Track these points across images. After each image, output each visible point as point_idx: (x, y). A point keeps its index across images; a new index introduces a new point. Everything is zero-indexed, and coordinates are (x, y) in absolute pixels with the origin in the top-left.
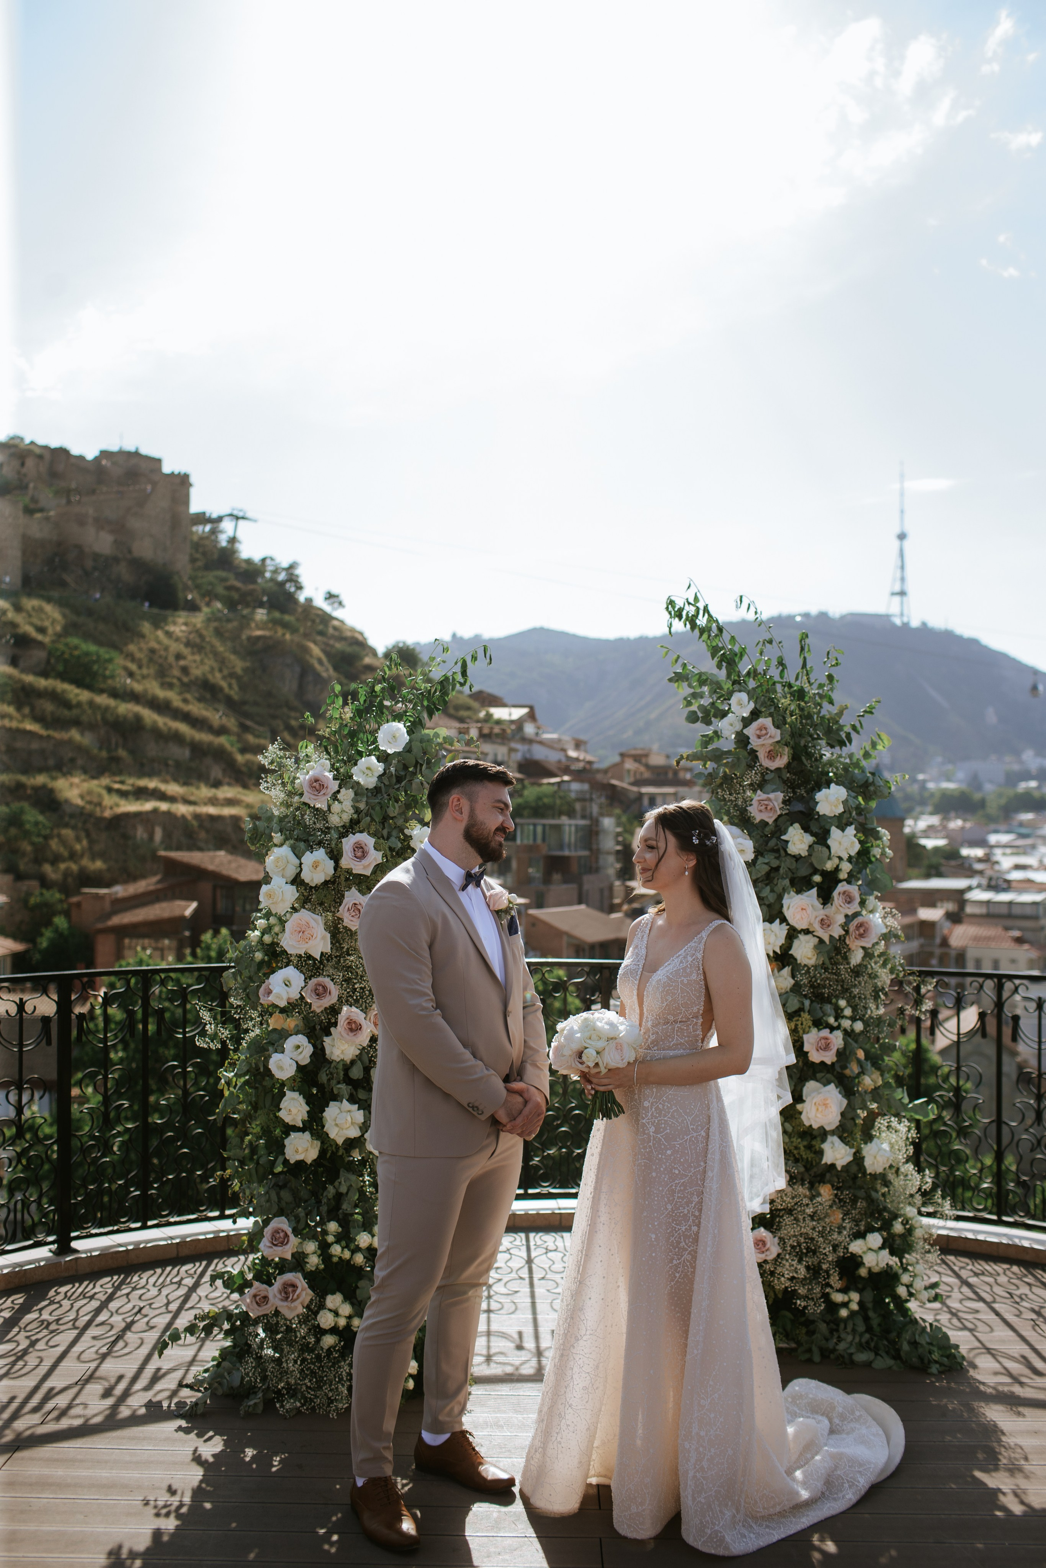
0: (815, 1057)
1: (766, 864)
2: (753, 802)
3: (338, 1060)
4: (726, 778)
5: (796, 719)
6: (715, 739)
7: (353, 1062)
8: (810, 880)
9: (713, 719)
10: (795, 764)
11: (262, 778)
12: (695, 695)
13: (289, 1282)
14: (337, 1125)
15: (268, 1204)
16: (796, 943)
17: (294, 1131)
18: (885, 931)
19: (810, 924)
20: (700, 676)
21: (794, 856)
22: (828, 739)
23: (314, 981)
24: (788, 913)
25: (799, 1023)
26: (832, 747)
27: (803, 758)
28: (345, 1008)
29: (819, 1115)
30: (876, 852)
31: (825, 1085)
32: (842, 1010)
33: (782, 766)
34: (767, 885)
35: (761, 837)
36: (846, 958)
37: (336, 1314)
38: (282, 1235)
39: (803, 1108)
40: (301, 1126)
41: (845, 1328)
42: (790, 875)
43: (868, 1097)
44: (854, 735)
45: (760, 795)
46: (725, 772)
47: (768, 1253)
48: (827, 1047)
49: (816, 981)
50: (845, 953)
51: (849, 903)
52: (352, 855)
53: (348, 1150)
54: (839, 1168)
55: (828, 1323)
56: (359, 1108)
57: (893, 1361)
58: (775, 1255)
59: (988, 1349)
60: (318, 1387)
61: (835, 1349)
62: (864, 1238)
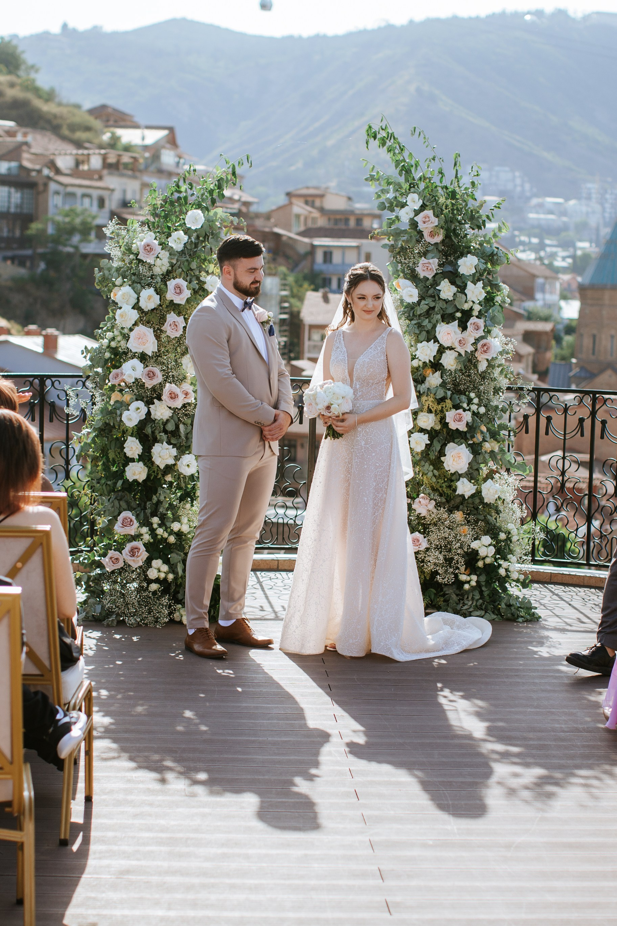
0: (453, 426)
1: (426, 304)
2: (419, 265)
3: (159, 419)
4: (403, 249)
5: (449, 211)
6: (397, 222)
7: (168, 421)
8: (454, 315)
9: (395, 208)
10: (447, 240)
11: (107, 243)
12: (383, 191)
13: (135, 547)
14: (160, 457)
15: (113, 509)
16: (444, 355)
17: (133, 462)
18: (501, 350)
19: (453, 343)
20: (388, 180)
21: (444, 300)
22: (471, 224)
23: (147, 369)
24: (439, 336)
25: (444, 406)
26: (473, 229)
27: (453, 238)
28: (168, 385)
29: (454, 463)
30: (498, 299)
31: (459, 446)
32: (472, 400)
33: (439, 242)
34: (426, 318)
35: (424, 287)
36: (476, 367)
37: (159, 571)
38: (129, 520)
39: (445, 459)
40: (137, 457)
41: (468, 598)
42: (442, 312)
43: (487, 456)
44: (487, 222)
45: (423, 260)
46: (402, 245)
47: (420, 546)
48: (460, 420)
49: (456, 380)
50: (475, 363)
51: (477, 330)
52: (173, 291)
53: (164, 475)
54: (467, 498)
55: (457, 595)
56: (173, 448)
57: (496, 616)
58: (426, 548)
59: (557, 616)
60: (149, 613)
61: (461, 610)
62: (480, 539)
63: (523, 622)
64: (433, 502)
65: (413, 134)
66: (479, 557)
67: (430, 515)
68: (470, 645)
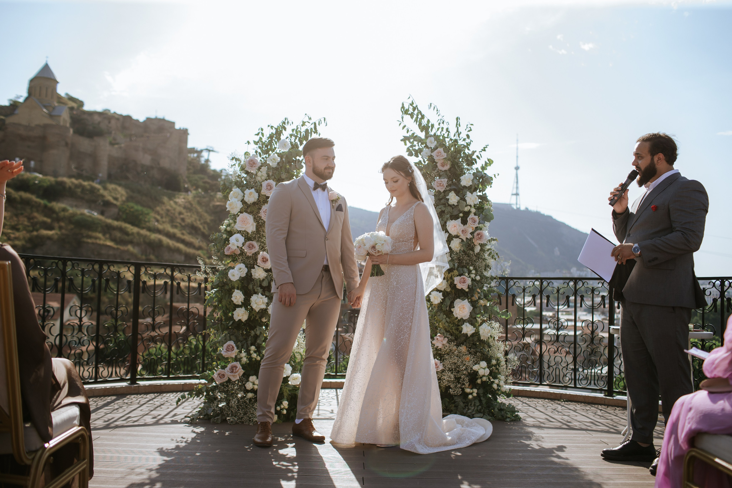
0: (459, 286)
1: (440, 208)
2: (435, 182)
3: (257, 278)
7: (263, 280)
8: (458, 215)
10: (452, 169)
13: (234, 366)
14: (256, 303)
16: (452, 241)
17: (238, 307)
18: (490, 238)
19: (458, 233)
20: (414, 137)
21: (452, 205)
22: (467, 163)
23: (248, 243)
24: (449, 229)
25: (453, 274)
27: (456, 166)
28: (261, 253)
29: (461, 312)
31: (463, 301)
32: (471, 271)
33: (447, 169)
35: (438, 199)
36: (473, 249)
37: (254, 384)
38: (231, 347)
39: (454, 310)
40: (241, 304)
41: (471, 405)
42: (450, 214)
43: (481, 309)
44: (477, 160)
45: (437, 179)
48: (464, 282)
49: (460, 258)
50: (472, 246)
51: (474, 222)
52: (265, 188)
53: (261, 318)
54: (469, 336)
55: (464, 403)
56: (266, 297)
57: (491, 418)
58: (442, 370)
59: (532, 417)
60: (245, 414)
61: (466, 413)
62: (479, 364)
63: (511, 421)
64: (446, 339)
65: (429, 108)
66: (478, 377)
67: (445, 348)
68: (478, 440)
